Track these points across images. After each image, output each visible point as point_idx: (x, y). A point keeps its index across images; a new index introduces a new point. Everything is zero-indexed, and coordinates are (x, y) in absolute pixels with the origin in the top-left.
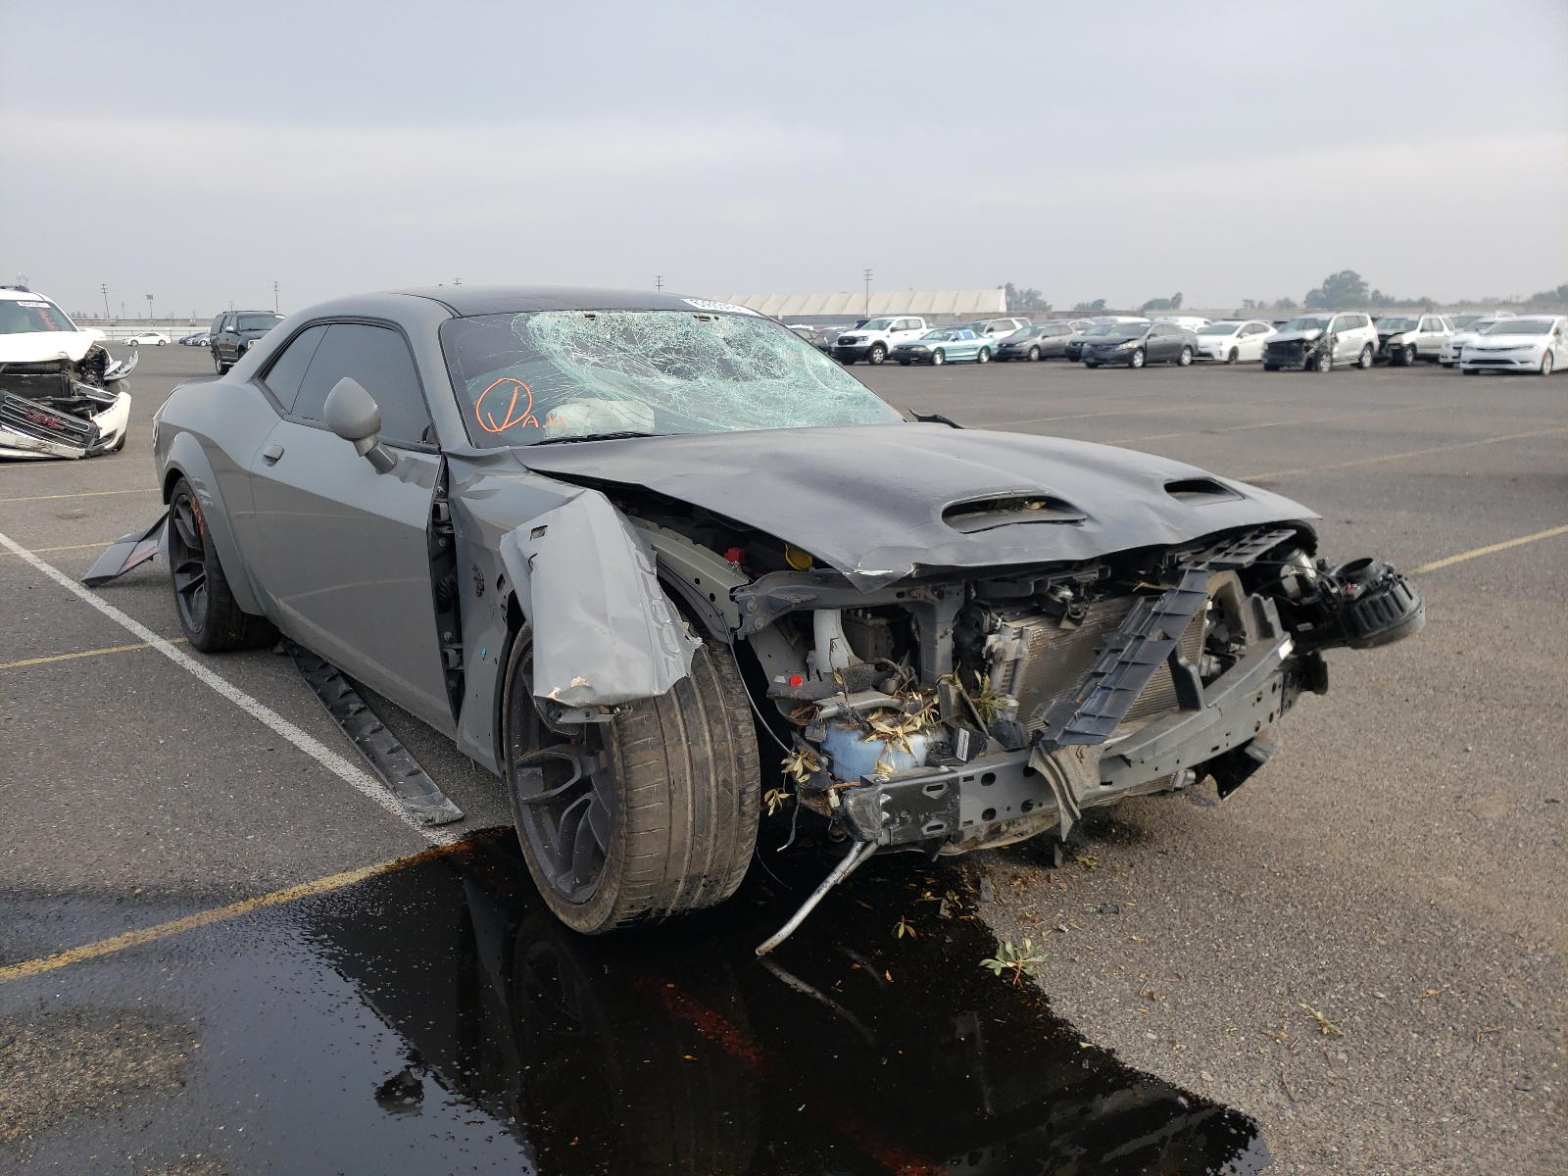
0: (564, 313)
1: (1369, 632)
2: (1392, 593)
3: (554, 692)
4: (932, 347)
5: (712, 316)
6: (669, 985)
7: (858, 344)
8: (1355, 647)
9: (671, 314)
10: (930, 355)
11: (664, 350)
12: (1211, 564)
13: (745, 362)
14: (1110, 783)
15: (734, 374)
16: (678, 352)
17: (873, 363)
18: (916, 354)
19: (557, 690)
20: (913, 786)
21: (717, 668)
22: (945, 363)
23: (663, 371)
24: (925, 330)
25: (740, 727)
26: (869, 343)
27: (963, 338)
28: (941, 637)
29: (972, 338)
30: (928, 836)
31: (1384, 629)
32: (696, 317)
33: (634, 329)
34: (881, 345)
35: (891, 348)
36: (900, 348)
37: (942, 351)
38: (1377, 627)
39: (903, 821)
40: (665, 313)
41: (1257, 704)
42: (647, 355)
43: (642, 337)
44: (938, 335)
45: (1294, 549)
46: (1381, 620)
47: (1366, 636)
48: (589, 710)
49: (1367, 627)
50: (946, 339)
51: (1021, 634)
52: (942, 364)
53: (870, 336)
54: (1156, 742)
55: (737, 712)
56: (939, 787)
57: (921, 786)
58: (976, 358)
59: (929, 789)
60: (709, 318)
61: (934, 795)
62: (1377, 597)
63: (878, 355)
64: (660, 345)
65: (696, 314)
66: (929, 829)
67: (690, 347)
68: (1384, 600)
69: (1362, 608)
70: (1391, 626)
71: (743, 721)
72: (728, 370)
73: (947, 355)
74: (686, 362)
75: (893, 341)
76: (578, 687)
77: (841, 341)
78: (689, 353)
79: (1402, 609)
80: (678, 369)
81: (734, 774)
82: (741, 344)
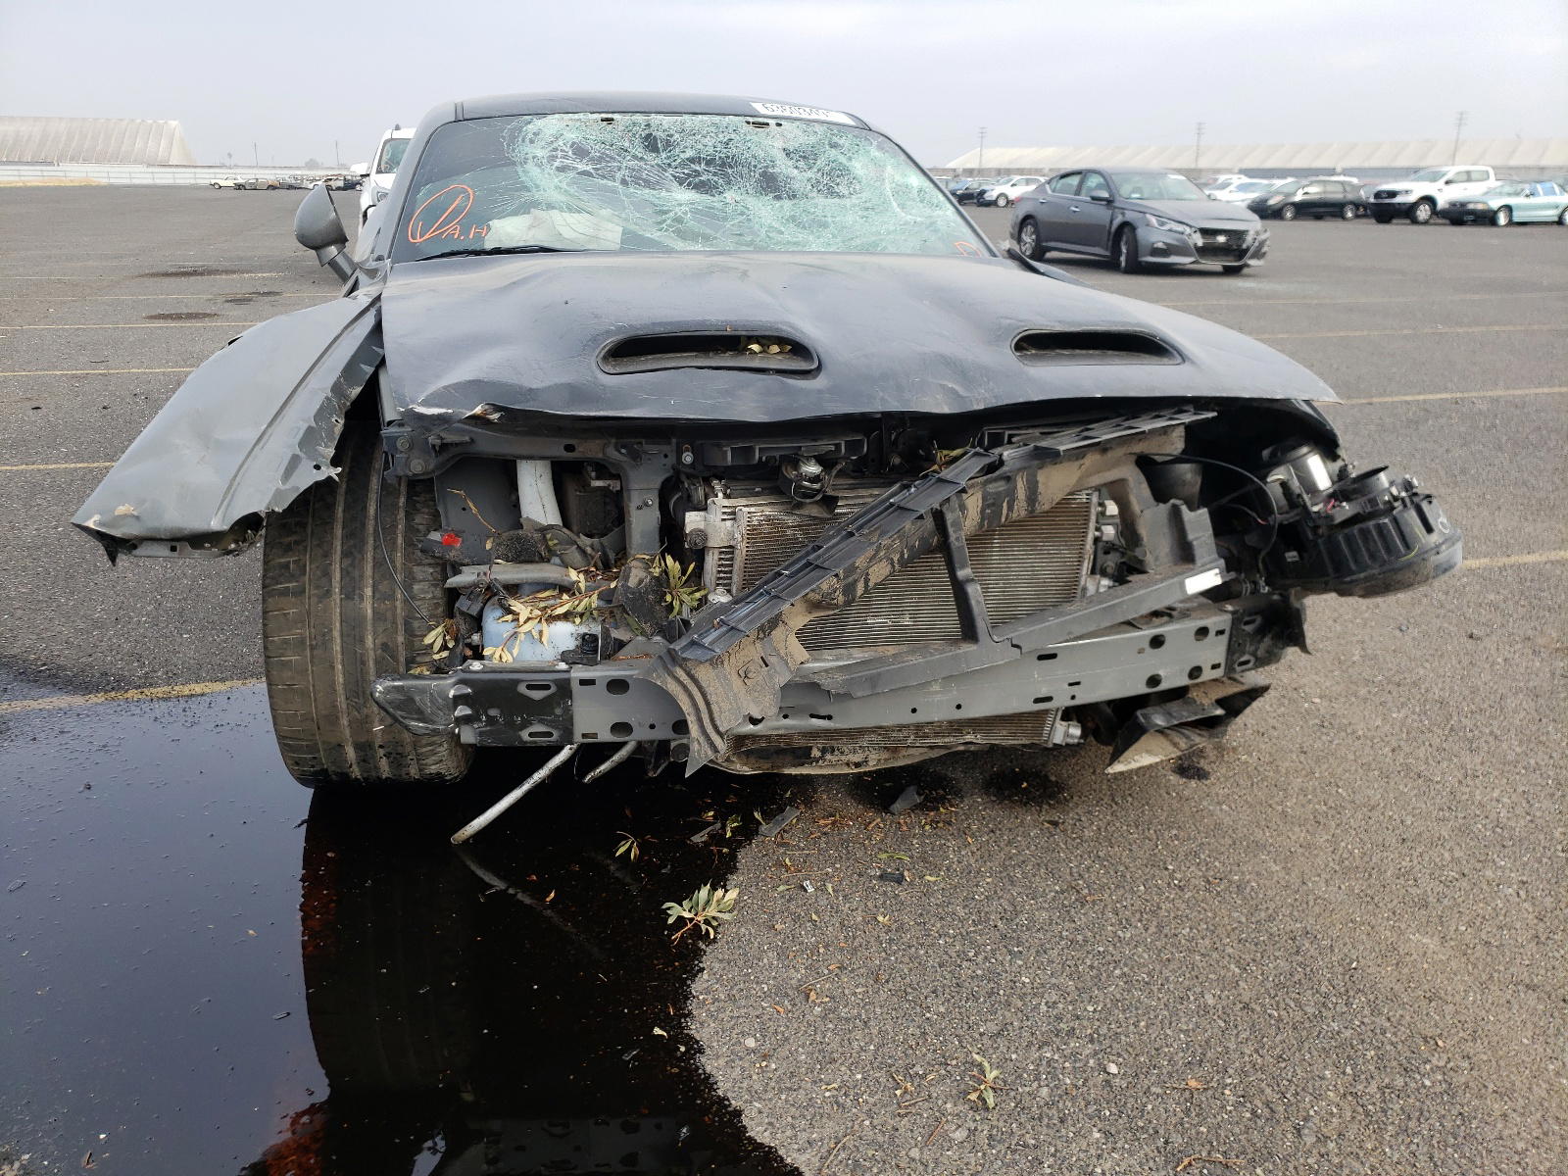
0: (576, 116)
1: (1353, 573)
2: (1395, 521)
3: (93, 520)
4: (1494, 204)
5: (772, 122)
6: (329, 854)
7: (1398, 199)
8: (1342, 593)
9: (717, 119)
10: (1491, 214)
11: (692, 160)
12: (1036, 448)
13: (799, 177)
14: (830, 718)
15: (777, 189)
16: (709, 163)
17: (1415, 221)
18: (1473, 212)
19: (97, 518)
20: (503, 680)
21: (408, 516)
22: (1511, 223)
23: (681, 184)
24: (1492, 183)
25: (416, 587)
26: (1412, 198)
27: (1541, 193)
28: (639, 508)
29: (1554, 193)
30: (531, 742)
31: (1375, 571)
32: (748, 123)
33: (659, 134)
34: (1429, 200)
35: (1442, 203)
36: (1453, 204)
37: (1509, 208)
38: (1367, 567)
39: (491, 720)
40: (705, 118)
41: (1148, 650)
42: (669, 165)
43: (668, 144)
44: (1508, 189)
45: (1300, 445)
46: (1373, 556)
47: (1348, 579)
48: (174, 544)
49: (1353, 567)
50: (1517, 194)
51: (733, 515)
52: (1506, 225)
53: (1412, 190)
54: (879, 674)
55: (416, 569)
56: (547, 687)
57: (517, 682)
58: (1556, 219)
59: (529, 687)
60: (768, 124)
61: (537, 695)
62: (1371, 524)
63: (1423, 212)
64: (690, 153)
65: (751, 120)
66: (531, 735)
67: (728, 157)
68: (1380, 528)
69: (1349, 539)
70: (1387, 567)
71: (424, 580)
72: (770, 184)
73: (1515, 213)
74: (715, 174)
75: (1444, 197)
76: (125, 516)
77: (1378, 195)
78: (723, 165)
79: (1408, 547)
80: (702, 182)
81: (401, 639)
82: (804, 156)
